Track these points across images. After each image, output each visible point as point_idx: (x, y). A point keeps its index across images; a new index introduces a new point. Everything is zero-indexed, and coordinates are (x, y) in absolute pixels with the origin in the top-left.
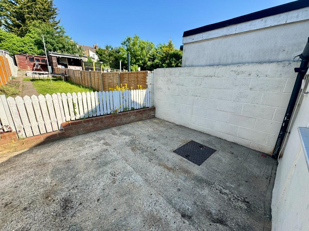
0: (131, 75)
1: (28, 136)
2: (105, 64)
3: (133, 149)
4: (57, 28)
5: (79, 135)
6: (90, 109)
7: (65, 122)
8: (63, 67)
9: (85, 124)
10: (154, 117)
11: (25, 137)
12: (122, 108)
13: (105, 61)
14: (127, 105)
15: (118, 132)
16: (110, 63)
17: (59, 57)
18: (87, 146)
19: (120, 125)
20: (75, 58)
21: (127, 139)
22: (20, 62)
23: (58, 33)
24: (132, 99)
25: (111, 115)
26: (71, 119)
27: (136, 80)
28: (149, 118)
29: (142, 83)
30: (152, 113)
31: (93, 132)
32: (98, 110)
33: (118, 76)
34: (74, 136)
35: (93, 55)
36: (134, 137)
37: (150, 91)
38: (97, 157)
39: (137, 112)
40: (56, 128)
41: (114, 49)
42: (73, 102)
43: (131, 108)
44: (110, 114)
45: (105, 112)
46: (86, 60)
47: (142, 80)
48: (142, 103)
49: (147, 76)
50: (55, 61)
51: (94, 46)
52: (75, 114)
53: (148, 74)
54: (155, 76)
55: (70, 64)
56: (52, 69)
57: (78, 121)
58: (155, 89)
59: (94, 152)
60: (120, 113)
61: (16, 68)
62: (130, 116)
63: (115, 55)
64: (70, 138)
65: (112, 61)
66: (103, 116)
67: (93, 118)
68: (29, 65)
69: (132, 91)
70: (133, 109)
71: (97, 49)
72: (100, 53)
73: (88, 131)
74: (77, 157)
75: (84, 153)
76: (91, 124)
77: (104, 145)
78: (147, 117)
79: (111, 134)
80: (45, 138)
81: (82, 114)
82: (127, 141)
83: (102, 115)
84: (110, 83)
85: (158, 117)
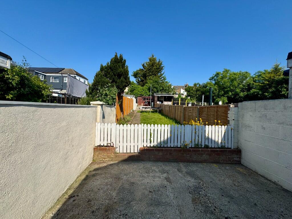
0: (211, 108)
1: (120, 152)
2: (192, 98)
3: (194, 200)
4: (162, 78)
5: (150, 161)
6: (162, 139)
7: (143, 147)
8: (160, 103)
9: (156, 153)
10: (239, 163)
11: (119, 152)
12: (193, 143)
13: (192, 96)
14: (200, 140)
15: (184, 170)
16: (197, 98)
17: (159, 96)
18: (151, 174)
19: (189, 161)
20: (170, 95)
21: (192, 182)
22: (139, 101)
23: (162, 80)
24: (207, 135)
25: (180, 149)
26: (147, 145)
27: (216, 114)
28: (230, 163)
29: (222, 117)
30: (235, 158)
31: (162, 161)
32: (169, 142)
33: (197, 110)
34: (147, 161)
35: (184, 92)
36: (201, 183)
37: (233, 128)
38: (154, 191)
39: (212, 151)
40: (136, 151)
41: (201, 85)
42: (150, 132)
43: (205, 145)
44: (180, 147)
45: (176, 144)
46: (176, 96)
47: (223, 114)
48: (220, 141)
49: (229, 110)
50: (156, 99)
51: (185, 85)
52: (150, 142)
53: (230, 108)
54: (240, 110)
55: (165, 100)
56: (154, 104)
57: (152, 148)
58: (240, 126)
59: (154, 184)
60: (191, 149)
61: (137, 104)
62: (202, 154)
63: (202, 90)
64: (143, 162)
65: (199, 95)
66: (173, 149)
67: (163, 148)
68: (143, 103)
69: (207, 126)
70: (207, 147)
71: (187, 86)
72: (189, 90)
73: (157, 160)
74: (139, 183)
75: (146, 181)
76: (161, 154)
77: (165, 180)
78: (227, 161)
79: (176, 170)
80: (128, 156)
81: (155, 143)
82: (191, 184)
83: (172, 147)
84: (190, 116)
85: (245, 165)
